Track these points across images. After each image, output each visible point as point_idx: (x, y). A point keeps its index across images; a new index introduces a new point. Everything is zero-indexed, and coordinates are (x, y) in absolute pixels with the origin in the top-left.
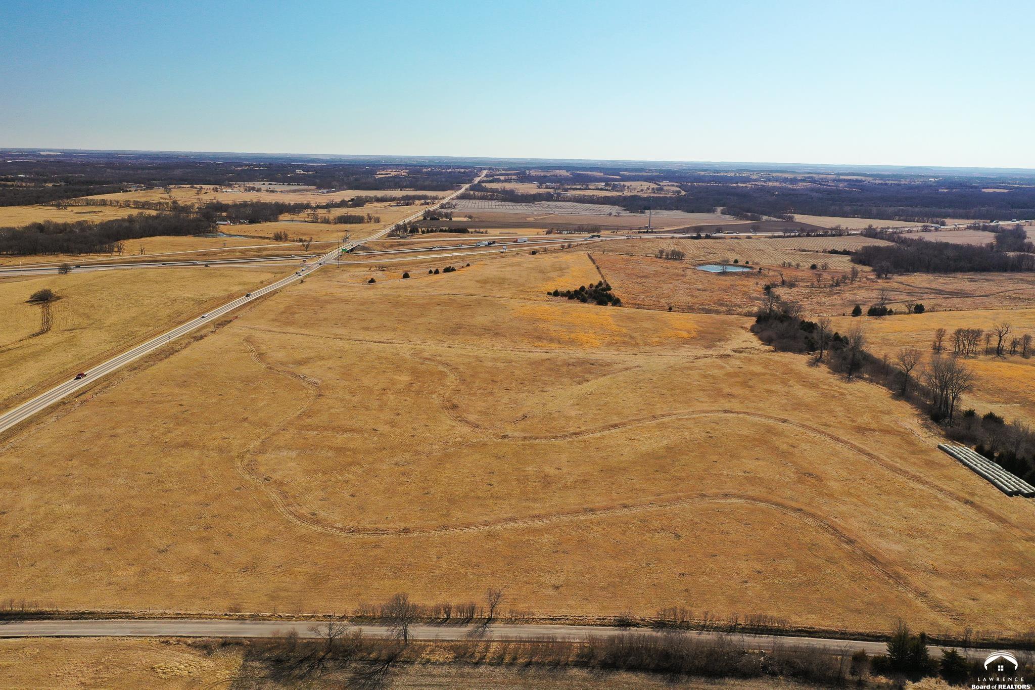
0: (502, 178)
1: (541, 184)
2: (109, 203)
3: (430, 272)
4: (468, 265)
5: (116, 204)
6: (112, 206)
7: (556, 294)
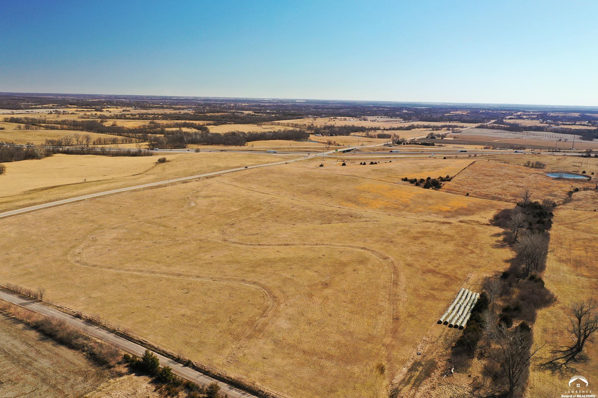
0: (524, 117)
1: (543, 121)
2: (281, 124)
3: (361, 164)
4: (390, 162)
5: (284, 125)
6: (282, 125)
7: (406, 180)
